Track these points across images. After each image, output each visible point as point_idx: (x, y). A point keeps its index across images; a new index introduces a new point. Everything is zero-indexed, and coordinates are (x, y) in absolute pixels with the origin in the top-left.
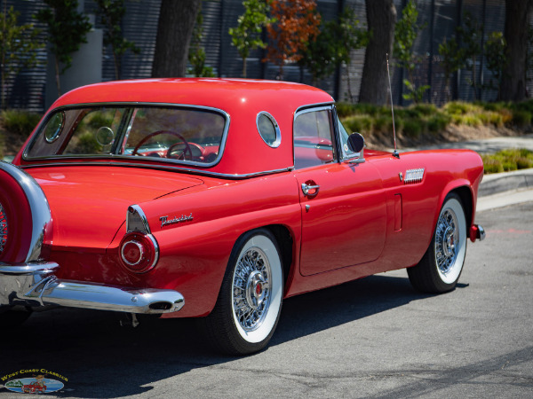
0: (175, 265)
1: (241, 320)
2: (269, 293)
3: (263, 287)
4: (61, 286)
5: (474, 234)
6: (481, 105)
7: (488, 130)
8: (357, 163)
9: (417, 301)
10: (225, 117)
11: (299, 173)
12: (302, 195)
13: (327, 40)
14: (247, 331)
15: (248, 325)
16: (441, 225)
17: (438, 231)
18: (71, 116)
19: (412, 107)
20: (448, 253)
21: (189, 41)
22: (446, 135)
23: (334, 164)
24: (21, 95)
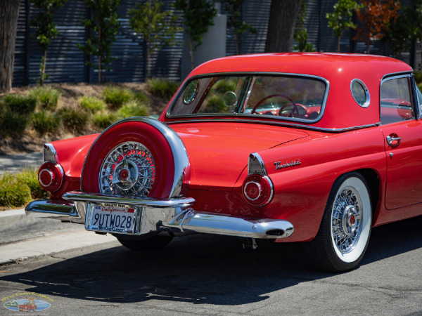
0: (286, 200)
1: (338, 244)
2: (361, 222)
3: (356, 218)
4: (197, 216)
10: (325, 83)
11: (384, 128)
12: (387, 145)
13: (405, 22)
14: (343, 253)
15: (343, 248)
18: (204, 83)
21: (294, 23)
23: (412, 120)
24: (162, 67)
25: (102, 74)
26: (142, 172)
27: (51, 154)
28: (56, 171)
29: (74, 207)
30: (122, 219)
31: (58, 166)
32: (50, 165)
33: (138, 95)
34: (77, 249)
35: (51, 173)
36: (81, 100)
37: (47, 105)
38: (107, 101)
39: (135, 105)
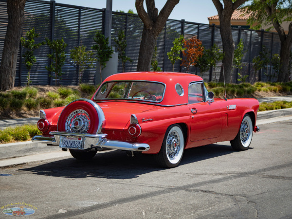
0: (146, 135)
1: (169, 156)
2: (179, 146)
3: (177, 145)
4: (108, 142)
5: (255, 129)
6: (269, 84)
7: (272, 94)
8: (211, 102)
9: (234, 153)
10: (164, 85)
11: (190, 106)
12: (191, 113)
13: (207, 57)
14: (171, 159)
15: (172, 158)
16: (243, 126)
17: (241, 128)
18: (110, 85)
19: (241, 84)
20: (245, 136)
21: (151, 58)
22: (254, 95)
23: (203, 102)
24: (86, 78)
25: (57, 81)
26: (84, 122)
27: (43, 115)
28: (45, 123)
29: (54, 138)
30: (76, 143)
31: (46, 120)
32: (43, 120)
33: (75, 91)
34: (52, 159)
35: (43, 124)
36: (47, 93)
37: (31, 95)
38: (60, 94)
39: (74, 96)
